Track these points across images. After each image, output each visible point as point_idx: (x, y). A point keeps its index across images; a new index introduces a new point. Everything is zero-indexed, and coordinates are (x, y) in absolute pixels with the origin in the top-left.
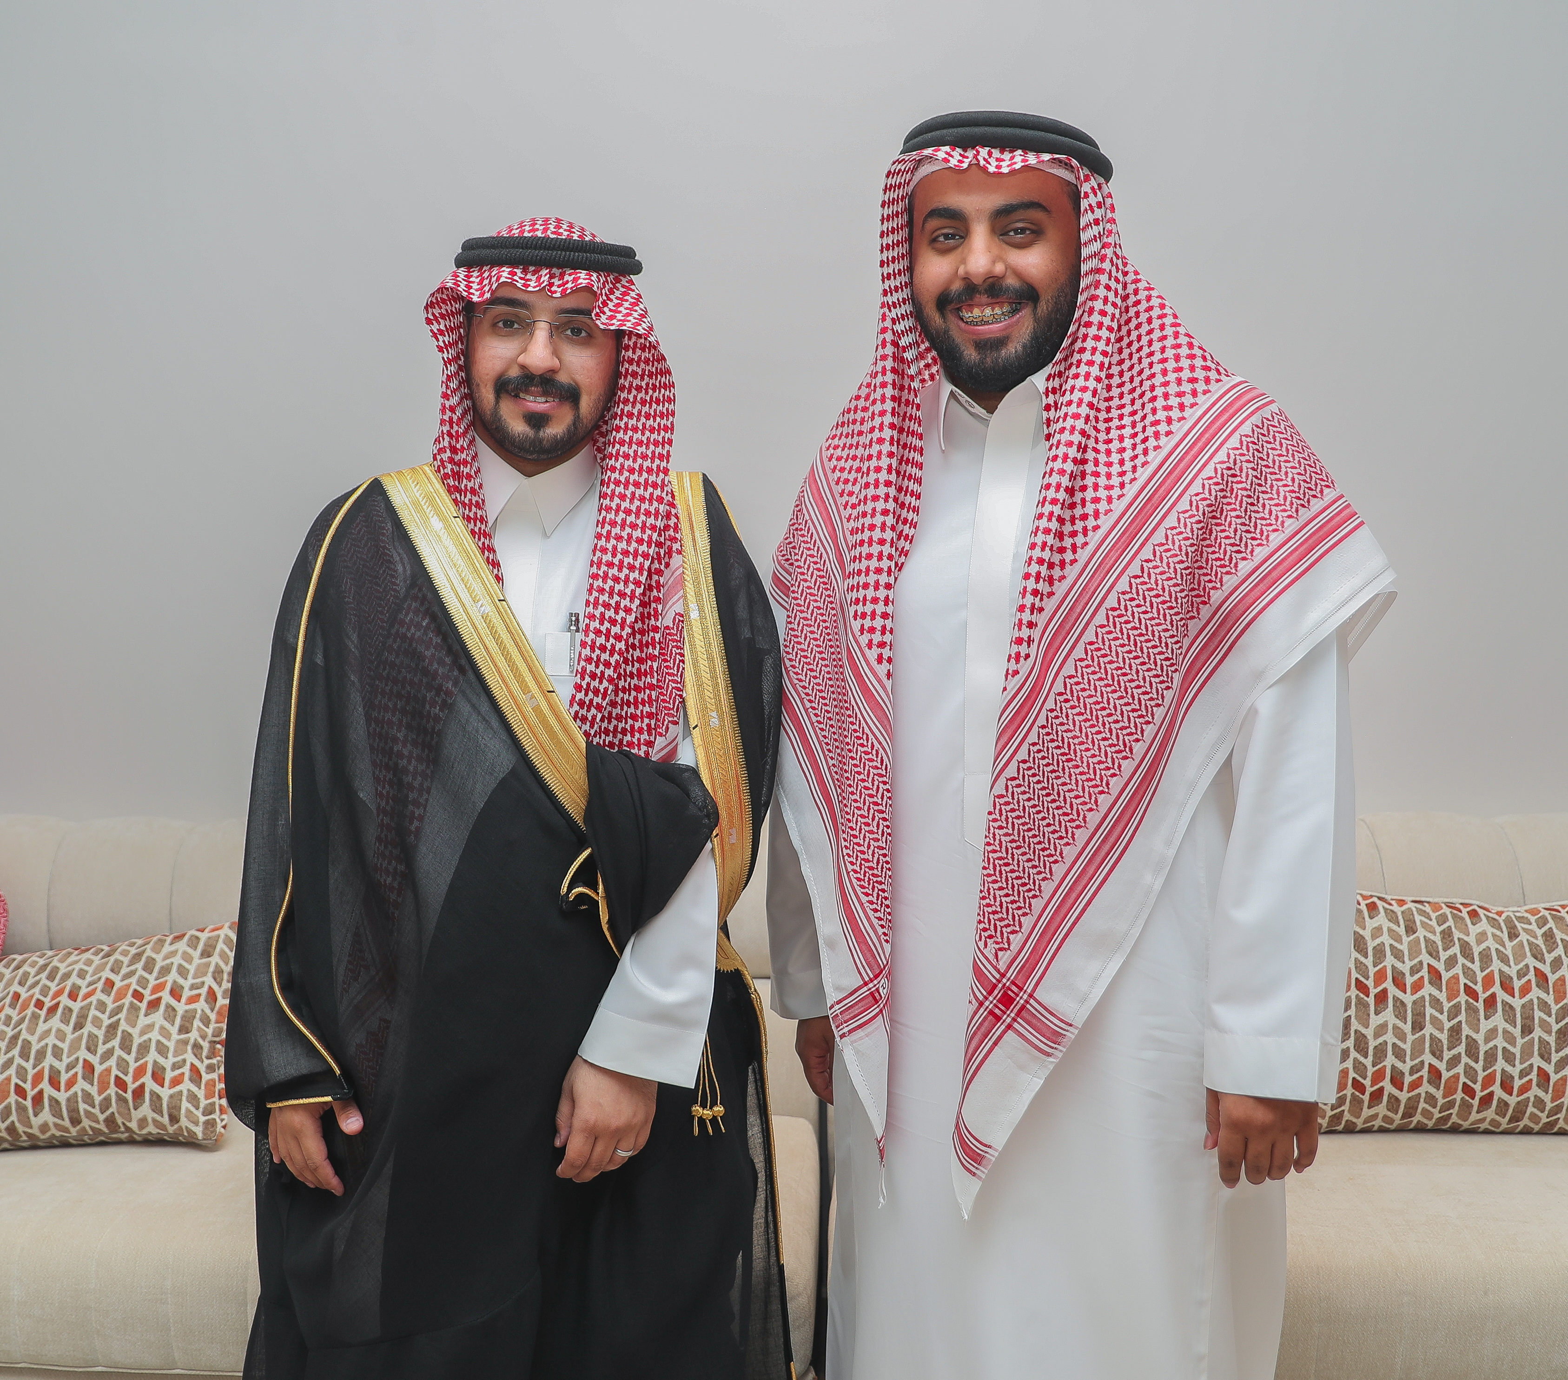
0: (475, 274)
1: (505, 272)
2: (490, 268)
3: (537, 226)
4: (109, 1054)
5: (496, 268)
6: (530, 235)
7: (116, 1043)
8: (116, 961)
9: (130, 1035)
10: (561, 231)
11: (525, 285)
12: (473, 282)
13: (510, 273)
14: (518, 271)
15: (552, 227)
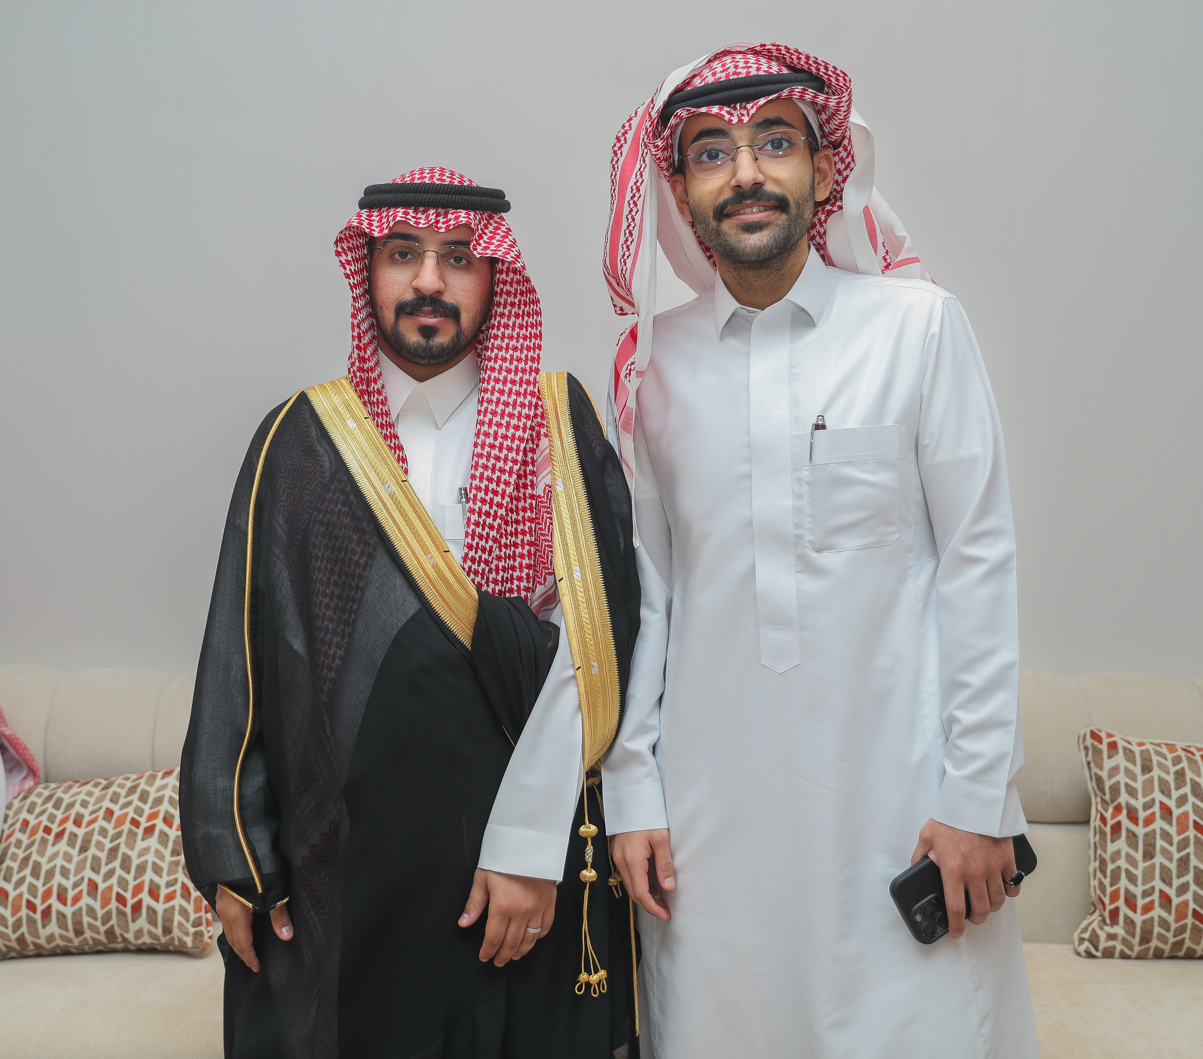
0: (376, 214)
2: (388, 210)
3: (425, 175)
5: (392, 209)
6: (420, 181)
10: (444, 178)
11: (416, 223)
14: (411, 211)
15: (437, 175)
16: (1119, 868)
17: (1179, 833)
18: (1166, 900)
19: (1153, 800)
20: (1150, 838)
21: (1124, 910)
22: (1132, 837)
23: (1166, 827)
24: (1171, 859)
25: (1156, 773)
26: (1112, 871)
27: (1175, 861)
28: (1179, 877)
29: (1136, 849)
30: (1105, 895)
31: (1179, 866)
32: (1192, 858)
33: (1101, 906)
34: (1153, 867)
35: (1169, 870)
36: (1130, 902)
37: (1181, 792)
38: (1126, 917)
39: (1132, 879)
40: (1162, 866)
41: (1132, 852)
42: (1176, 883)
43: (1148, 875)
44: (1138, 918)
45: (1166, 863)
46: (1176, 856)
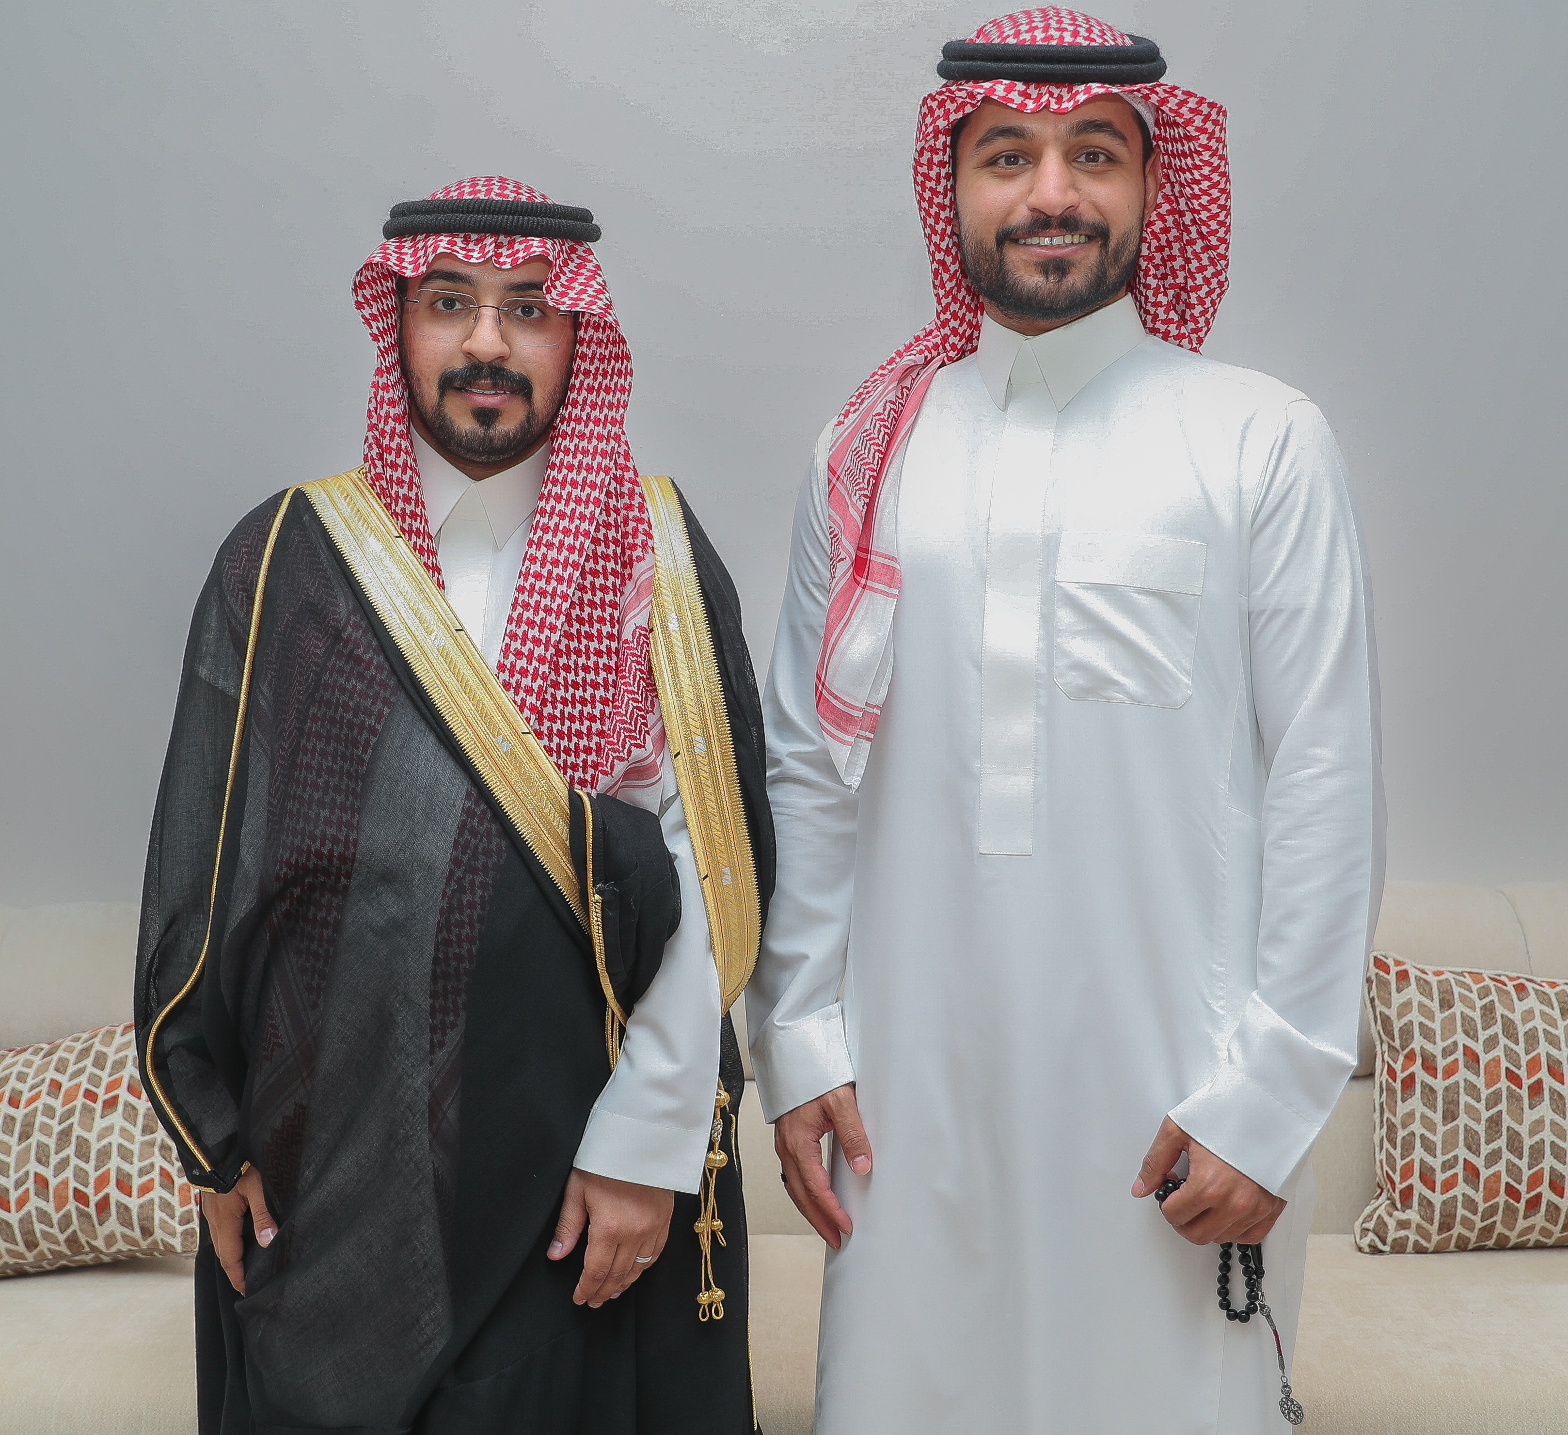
0: (408, 244)
1: (443, 241)
2: (425, 237)
3: (478, 187)
4: (63, 1165)
5: (431, 238)
6: (471, 197)
7: (70, 1151)
8: (60, 1059)
10: (506, 192)
11: (466, 256)
12: (405, 254)
13: (449, 242)
14: (458, 241)
15: (495, 188)
16: (1413, 1134)
17: (1488, 1086)
18: (1472, 1172)
19: (1455, 1044)
20: (1451, 1092)
21: (1419, 1188)
22: (1429, 1092)
23: (1472, 1078)
24: (1478, 1120)
25: (1459, 1008)
26: (1404, 1138)
27: (1483, 1122)
28: (1488, 1142)
29: (1434, 1107)
30: (1394, 1169)
31: (1488, 1128)
32: (1505, 1115)
33: (1389, 1186)
34: (1456, 1130)
35: (1477, 1133)
36: (1428, 1180)
37: (1490, 1032)
38: (1422, 1197)
39: (1429, 1147)
40: (1467, 1129)
41: (1429, 1112)
42: (1485, 1150)
43: (1450, 1142)
44: (1437, 1198)
45: (1473, 1124)
46: (1485, 1115)
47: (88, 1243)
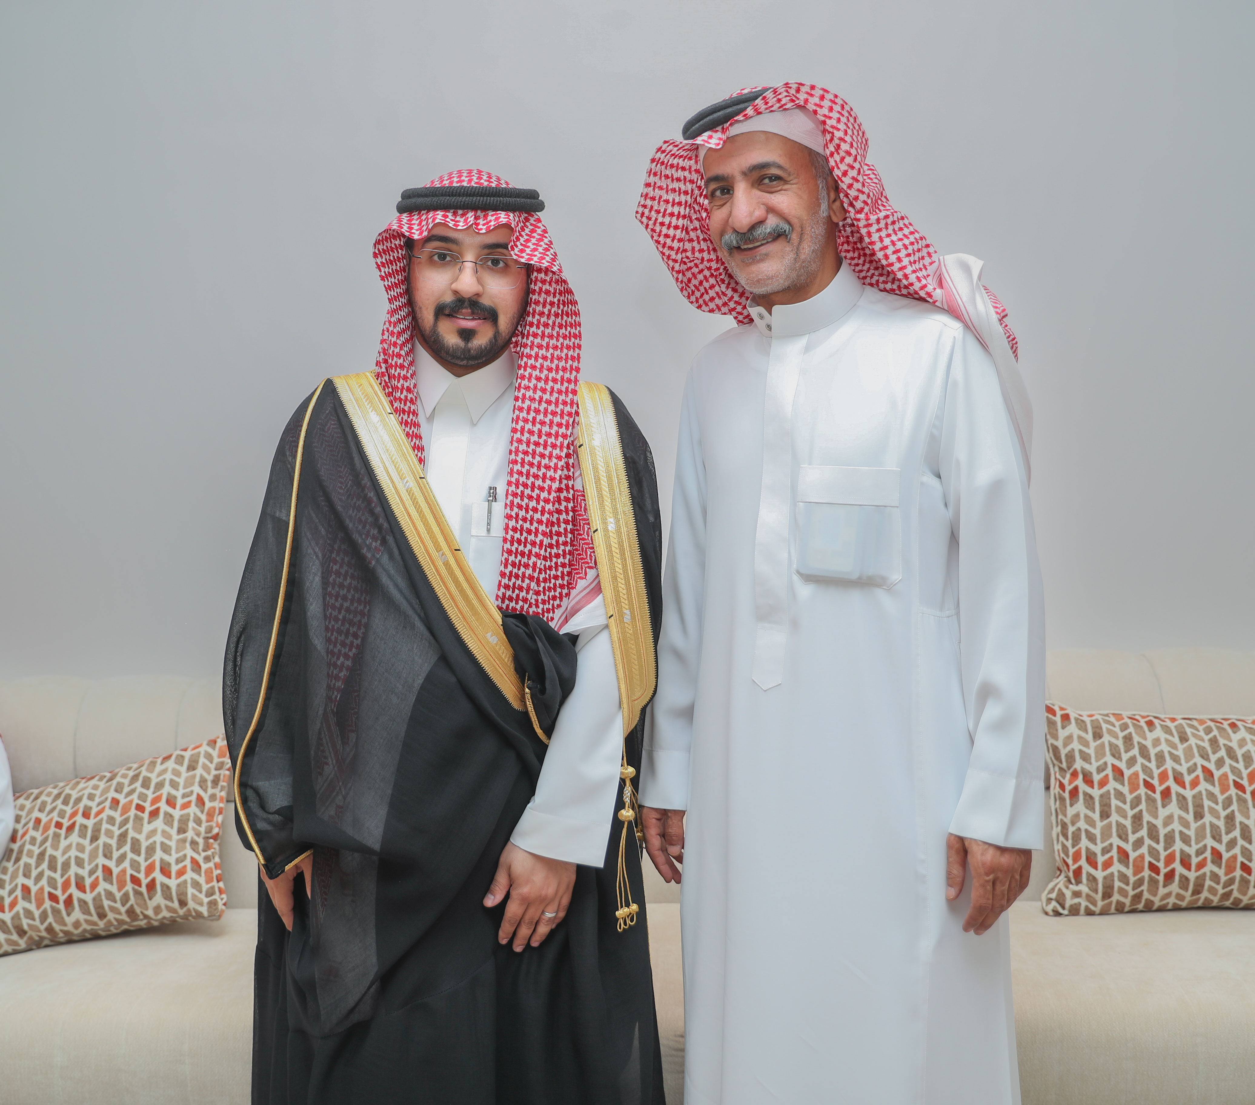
0: (416, 217)
1: (439, 215)
2: (427, 212)
3: (463, 178)
4: (122, 858)
5: (431, 212)
6: (458, 185)
7: (127, 848)
9: (138, 840)
10: (482, 181)
11: (454, 225)
12: (414, 224)
13: (443, 216)
14: (450, 215)
15: (475, 178)
16: (1079, 830)
17: (1131, 792)
18: (1124, 856)
19: (1106, 763)
20: (1105, 799)
21: (1086, 868)
22: (1089, 799)
23: (1119, 787)
24: (1125, 818)
25: (1106, 738)
26: (1073, 833)
27: (1129, 819)
28: (1134, 833)
29: (1093, 810)
30: (1068, 856)
31: (1134, 823)
32: (1145, 814)
33: (1065, 868)
34: (1110, 825)
35: (1125, 827)
36: (1092, 860)
37: (1130, 754)
38: (1089, 875)
39: (1091, 838)
40: (1118, 824)
41: (1090, 813)
42: (1132, 838)
43: (1106, 833)
44: (1099, 875)
45: (1122, 820)
46: (1131, 813)
47: (142, 913)
